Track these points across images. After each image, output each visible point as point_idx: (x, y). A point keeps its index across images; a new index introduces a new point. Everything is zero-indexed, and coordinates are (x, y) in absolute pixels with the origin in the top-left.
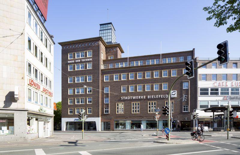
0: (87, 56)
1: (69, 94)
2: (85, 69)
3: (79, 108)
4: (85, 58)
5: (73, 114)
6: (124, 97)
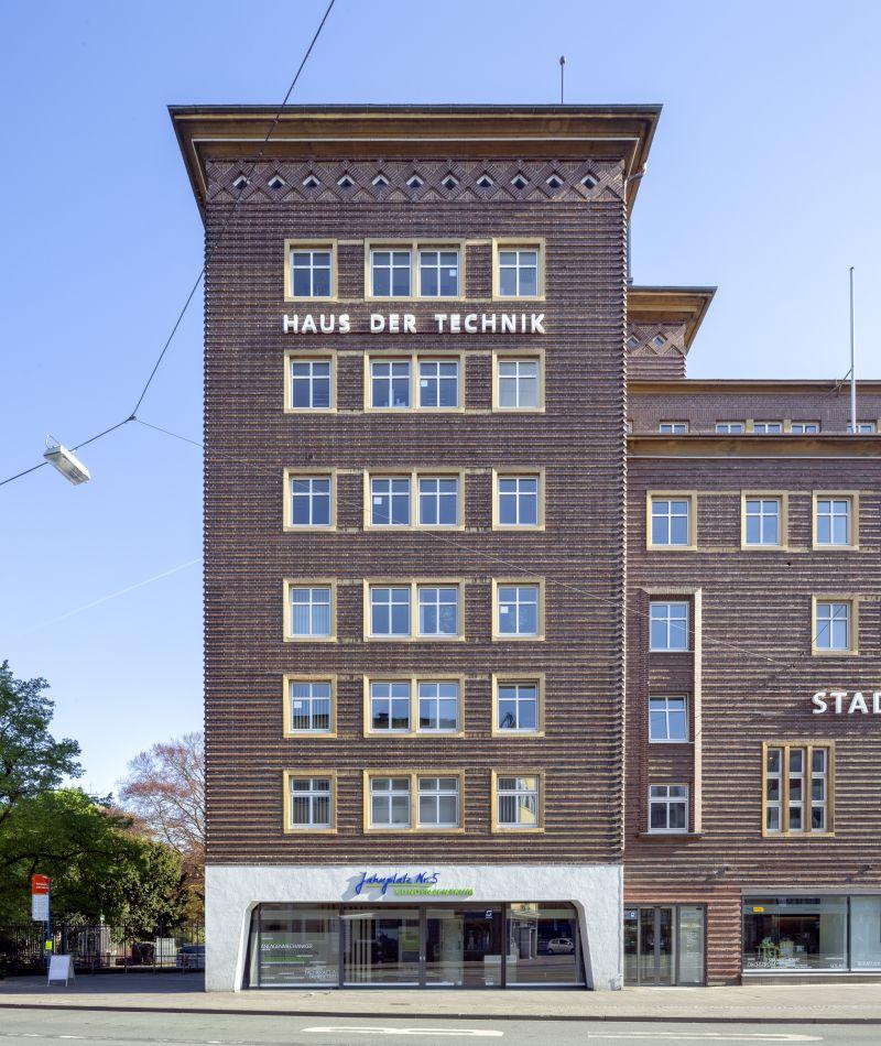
0: (488, 291)
1: (289, 634)
2: (470, 403)
3: (399, 771)
4: (467, 305)
5: (335, 831)
6: (839, 695)
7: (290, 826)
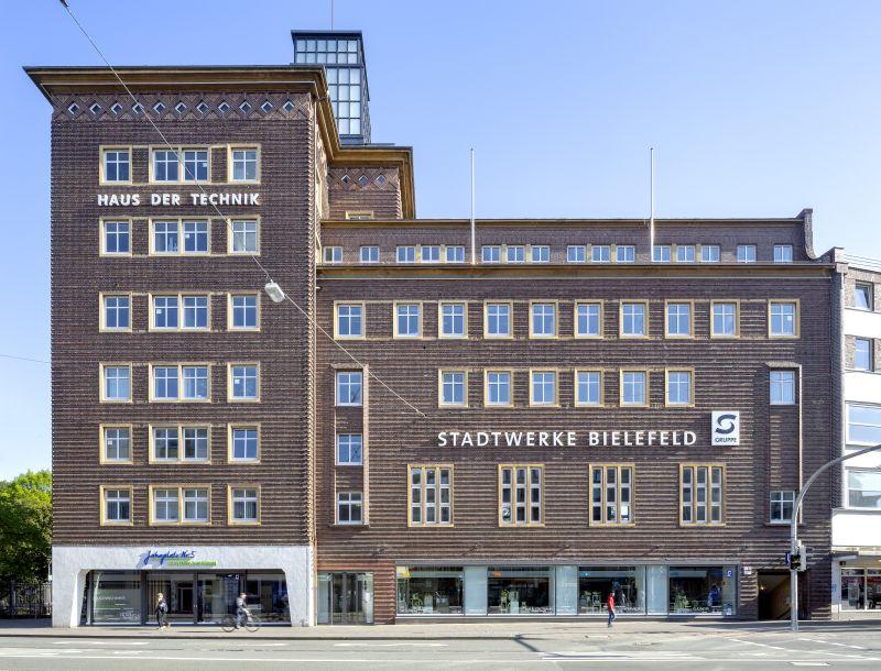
1: (103, 398)
2: (215, 249)
3: (171, 486)
4: (212, 187)
5: (132, 525)
6: (455, 434)
7: (104, 520)
